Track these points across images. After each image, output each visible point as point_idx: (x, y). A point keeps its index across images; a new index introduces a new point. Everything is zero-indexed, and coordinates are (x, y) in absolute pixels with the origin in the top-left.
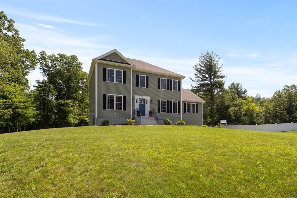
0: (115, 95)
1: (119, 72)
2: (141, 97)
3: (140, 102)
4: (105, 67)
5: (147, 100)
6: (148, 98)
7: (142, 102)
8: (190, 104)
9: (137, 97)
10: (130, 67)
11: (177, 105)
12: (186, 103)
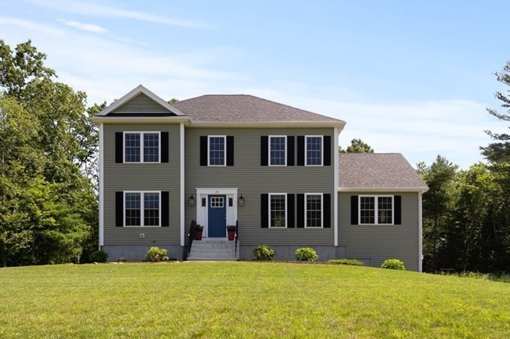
0: (142, 193)
1: (151, 136)
2: (213, 191)
3: (213, 205)
4: (120, 131)
5: (231, 197)
6: (232, 192)
7: (219, 202)
8: (373, 199)
9: (202, 192)
10: (178, 121)
11: (320, 204)
12: (357, 197)
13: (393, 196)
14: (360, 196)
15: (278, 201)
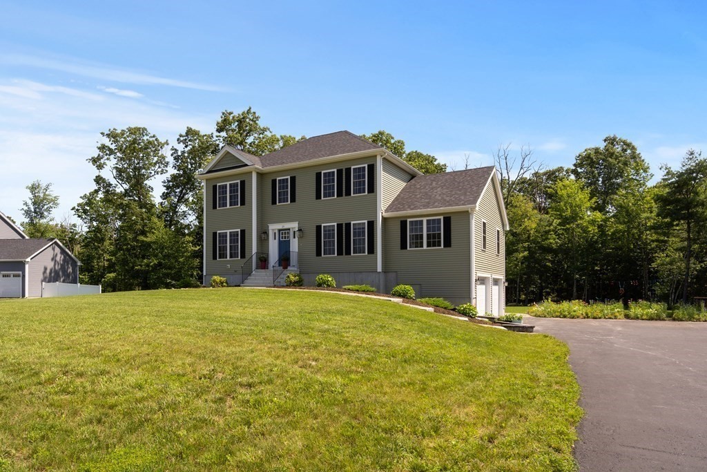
0: (228, 232)
1: (234, 185)
3: (282, 237)
4: (216, 184)
5: (294, 230)
6: (294, 226)
7: (286, 235)
8: (421, 222)
10: (251, 170)
11: (364, 231)
12: (406, 221)
13: (442, 218)
14: (408, 220)
15: (329, 231)
